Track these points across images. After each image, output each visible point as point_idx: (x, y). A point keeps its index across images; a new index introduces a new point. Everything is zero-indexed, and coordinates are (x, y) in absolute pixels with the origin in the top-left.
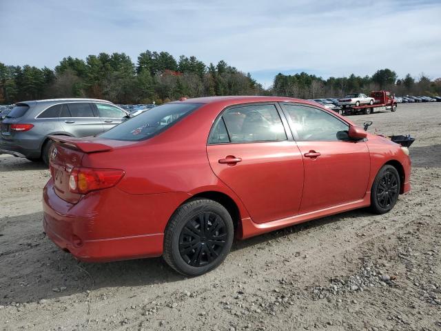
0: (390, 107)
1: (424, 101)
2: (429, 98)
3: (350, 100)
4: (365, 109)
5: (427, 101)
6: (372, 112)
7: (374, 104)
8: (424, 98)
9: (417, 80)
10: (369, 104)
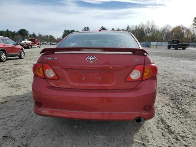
0: (38, 46)
1: (45, 44)
2: (47, 43)
3: (21, 42)
4: (29, 46)
5: (47, 44)
6: (31, 48)
7: (32, 44)
8: (45, 43)
9: (37, 35)
10: (30, 44)
